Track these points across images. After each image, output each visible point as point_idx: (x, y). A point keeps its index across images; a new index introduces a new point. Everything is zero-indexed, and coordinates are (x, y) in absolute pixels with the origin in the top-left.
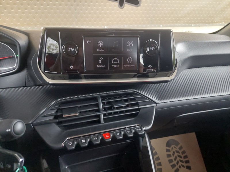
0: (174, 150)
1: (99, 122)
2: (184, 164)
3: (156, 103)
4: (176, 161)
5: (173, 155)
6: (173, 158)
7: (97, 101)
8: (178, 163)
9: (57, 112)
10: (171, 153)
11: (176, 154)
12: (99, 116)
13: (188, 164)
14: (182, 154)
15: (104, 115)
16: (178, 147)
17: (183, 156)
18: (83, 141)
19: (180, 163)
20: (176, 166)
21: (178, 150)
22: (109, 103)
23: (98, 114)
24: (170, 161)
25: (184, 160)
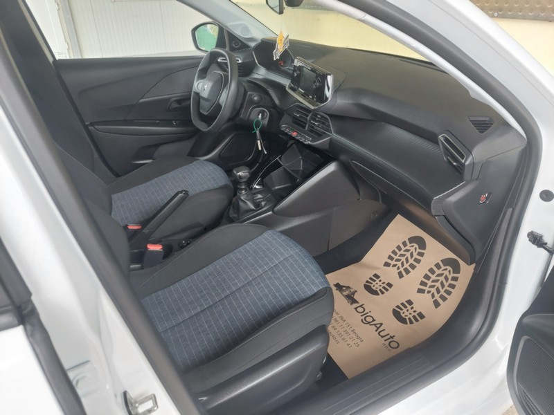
4: (433, 284)
8: (431, 287)
14: (448, 286)
16: (452, 275)
20: (426, 286)
21: (450, 277)
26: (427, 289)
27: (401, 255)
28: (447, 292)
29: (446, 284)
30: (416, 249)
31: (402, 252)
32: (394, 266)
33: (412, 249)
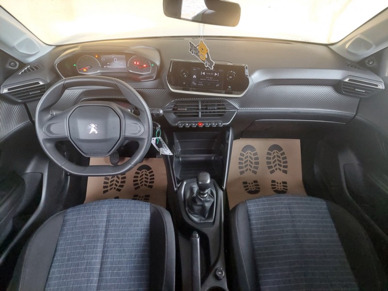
0: (276, 154)
1: (198, 116)
2: (282, 168)
3: (237, 109)
4: (275, 164)
5: (273, 158)
6: (272, 161)
7: (198, 103)
8: (275, 166)
9: (174, 106)
10: (272, 157)
11: (276, 158)
12: (198, 113)
13: (285, 169)
14: (283, 159)
15: (202, 112)
16: (280, 153)
17: (282, 161)
18: (187, 124)
19: (278, 167)
20: (272, 168)
21: (279, 155)
22: (206, 105)
23: (198, 111)
24: (268, 163)
25: (282, 165)
26: (274, 168)
27: (245, 162)
28: (284, 163)
29: (281, 159)
30: (250, 153)
31: (244, 160)
32: (247, 170)
33: (249, 155)
